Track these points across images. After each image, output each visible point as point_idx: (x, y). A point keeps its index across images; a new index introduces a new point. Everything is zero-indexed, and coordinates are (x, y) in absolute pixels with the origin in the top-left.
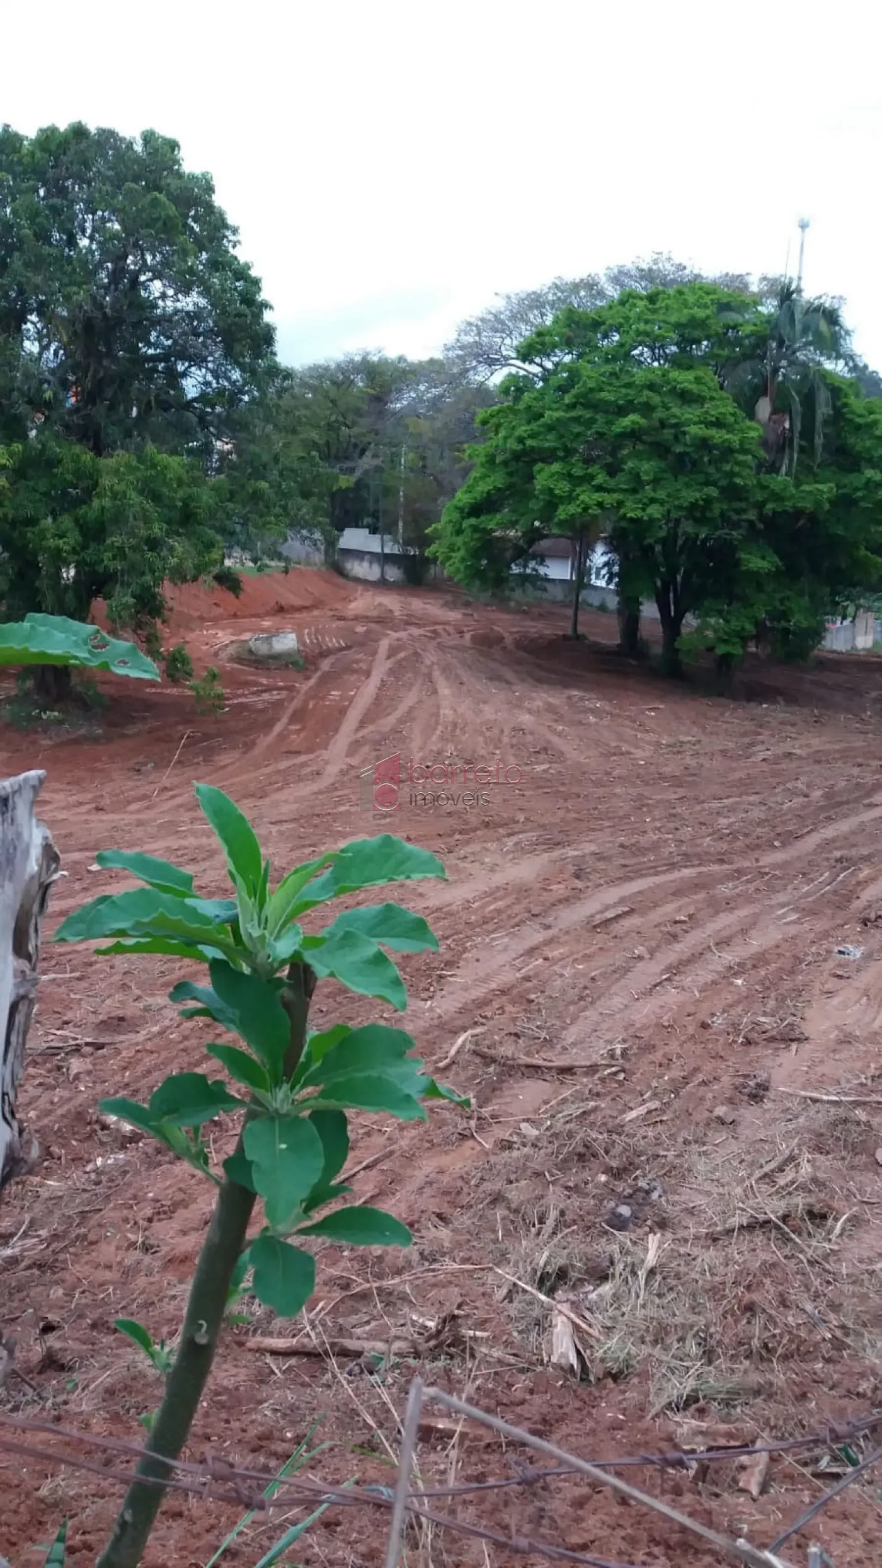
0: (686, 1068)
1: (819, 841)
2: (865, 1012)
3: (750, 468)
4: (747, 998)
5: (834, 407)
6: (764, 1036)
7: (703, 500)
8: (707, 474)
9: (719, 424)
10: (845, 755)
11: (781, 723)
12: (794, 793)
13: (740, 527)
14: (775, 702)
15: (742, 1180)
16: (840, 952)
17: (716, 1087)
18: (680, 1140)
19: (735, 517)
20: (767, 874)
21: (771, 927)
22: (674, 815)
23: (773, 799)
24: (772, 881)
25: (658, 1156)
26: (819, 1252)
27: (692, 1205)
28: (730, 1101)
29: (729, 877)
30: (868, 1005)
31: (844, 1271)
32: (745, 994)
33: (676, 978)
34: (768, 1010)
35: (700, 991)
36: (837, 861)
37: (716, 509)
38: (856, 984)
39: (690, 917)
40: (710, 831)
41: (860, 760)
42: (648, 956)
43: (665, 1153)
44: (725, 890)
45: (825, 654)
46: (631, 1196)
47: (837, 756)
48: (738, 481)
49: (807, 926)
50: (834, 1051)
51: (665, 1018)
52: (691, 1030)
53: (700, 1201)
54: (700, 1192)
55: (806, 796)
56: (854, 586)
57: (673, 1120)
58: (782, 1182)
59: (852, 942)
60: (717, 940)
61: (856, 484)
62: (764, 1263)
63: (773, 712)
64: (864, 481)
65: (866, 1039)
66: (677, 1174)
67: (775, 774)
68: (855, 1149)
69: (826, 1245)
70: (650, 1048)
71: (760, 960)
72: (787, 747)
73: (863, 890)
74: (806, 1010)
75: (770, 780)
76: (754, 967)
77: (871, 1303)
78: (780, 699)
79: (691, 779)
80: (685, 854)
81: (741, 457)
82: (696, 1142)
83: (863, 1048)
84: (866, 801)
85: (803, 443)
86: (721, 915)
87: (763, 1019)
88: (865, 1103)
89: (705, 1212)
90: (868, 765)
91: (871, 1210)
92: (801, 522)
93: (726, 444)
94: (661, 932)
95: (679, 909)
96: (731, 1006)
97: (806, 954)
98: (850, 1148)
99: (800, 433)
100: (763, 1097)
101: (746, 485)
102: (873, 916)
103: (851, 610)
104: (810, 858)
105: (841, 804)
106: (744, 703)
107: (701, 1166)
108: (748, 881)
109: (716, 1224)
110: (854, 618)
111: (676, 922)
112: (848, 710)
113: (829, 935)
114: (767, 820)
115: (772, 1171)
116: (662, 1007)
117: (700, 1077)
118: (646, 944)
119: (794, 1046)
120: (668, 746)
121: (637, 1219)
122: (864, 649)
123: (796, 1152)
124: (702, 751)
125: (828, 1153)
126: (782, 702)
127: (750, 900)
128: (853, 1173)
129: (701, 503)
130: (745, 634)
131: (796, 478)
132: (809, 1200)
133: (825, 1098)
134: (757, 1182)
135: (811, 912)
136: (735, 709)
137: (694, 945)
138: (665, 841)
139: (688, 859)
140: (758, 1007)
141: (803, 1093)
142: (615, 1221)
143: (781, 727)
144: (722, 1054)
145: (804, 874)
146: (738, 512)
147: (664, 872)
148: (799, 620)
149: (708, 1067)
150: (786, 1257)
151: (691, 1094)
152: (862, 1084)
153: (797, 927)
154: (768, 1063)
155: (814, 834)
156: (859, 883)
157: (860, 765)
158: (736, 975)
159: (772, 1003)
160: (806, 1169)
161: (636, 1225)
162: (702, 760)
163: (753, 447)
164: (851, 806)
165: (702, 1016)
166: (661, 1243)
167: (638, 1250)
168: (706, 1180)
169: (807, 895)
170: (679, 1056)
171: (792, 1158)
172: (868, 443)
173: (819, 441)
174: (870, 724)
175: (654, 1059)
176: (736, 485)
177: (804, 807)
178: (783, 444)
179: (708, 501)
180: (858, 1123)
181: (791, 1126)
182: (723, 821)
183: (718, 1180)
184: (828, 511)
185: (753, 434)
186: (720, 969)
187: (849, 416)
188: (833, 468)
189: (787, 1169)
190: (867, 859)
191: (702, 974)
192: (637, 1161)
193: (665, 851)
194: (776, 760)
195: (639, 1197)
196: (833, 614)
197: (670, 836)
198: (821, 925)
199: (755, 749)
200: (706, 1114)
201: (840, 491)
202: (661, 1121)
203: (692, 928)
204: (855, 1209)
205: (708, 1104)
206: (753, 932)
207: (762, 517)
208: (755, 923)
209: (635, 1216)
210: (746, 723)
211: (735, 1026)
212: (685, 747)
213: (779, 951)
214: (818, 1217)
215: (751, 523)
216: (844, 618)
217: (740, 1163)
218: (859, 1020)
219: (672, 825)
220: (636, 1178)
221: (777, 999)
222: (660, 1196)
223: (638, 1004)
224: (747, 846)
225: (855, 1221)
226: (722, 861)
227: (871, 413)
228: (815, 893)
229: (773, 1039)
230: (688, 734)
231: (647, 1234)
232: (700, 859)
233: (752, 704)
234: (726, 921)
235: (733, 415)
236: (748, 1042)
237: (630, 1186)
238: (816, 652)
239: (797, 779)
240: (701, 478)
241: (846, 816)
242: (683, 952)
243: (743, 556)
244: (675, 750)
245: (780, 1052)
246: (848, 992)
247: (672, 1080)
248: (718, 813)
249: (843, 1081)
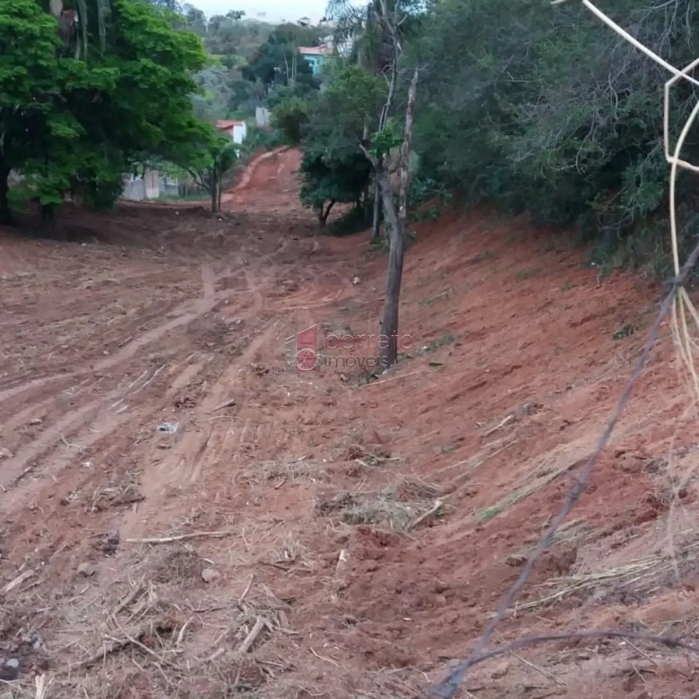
0: (52, 539)
1: (137, 348)
2: (184, 471)
3: (51, 52)
4: (95, 476)
5: (112, 7)
6: (111, 503)
7: (15, 76)
8: (15, 55)
9: (21, 14)
10: (150, 280)
11: (99, 258)
12: (114, 312)
13: (47, 100)
14: (90, 241)
15: (106, 616)
16: (162, 429)
17: (77, 549)
18: (53, 597)
19: (43, 92)
20: (100, 377)
21: (108, 418)
22: (20, 337)
23: (98, 318)
24: (105, 381)
25: (36, 613)
26: (169, 657)
27: (67, 646)
28: (90, 558)
29: (70, 383)
30: (186, 465)
31: (188, 667)
32: (93, 473)
33: (36, 469)
34: (112, 482)
35: (58, 476)
36: (152, 361)
37: (27, 85)
38: (175, 451)
39: (44, 418)
40: (52, 347)
41: (160, 284)
42: (11, 455)
43: (41, 610)
44: (69, 393)
45: (126, 203)
46: (17, 650)
47: (143, 281)
48: (42, 62)
49: (135, 413)
50: (165, 504)
51: (31, 503)
52: (53, 509)
53: (74, 640)
54: (73, 633)
55: (124, 313)
56: (141, 150)
57: (45, 582)
58: (135, 611)
59: (169, 421)
60: (67, 434)
61: (135, 70)
62: (129, 676)
63: (92, 249)
64: (141, 67)
65: (187, 491)
66: (52, 624)
67: (99, 298)
68: (187, 574)
69: (173, 651)
70: (20, 529)
71: (102, 445)
72: (104, 276)
73: (172, 381)
74: (141, 477)
75: (95, 303)
76: (99, 450)
77: (210, 686)
78: (95, 239)
79: (30, 307)
80: (34, 369)
81: (44, 44)
82: (66, 595)
83: (185, 498)
84: (169, 314)
85: (90, 34)
86: (69, 413)
87: (109, 490)
88: (190, 539)
89: (78, 648)
90: (167, 287)
91: (203, 616)
92: (96, 98)
93: (30, 32)
94: (20, 433)
95: (33, 413)
96: (84, 483)
97: (137, 435)
98: (183, 574)
99: (88, 26)
100: (115, 549)
101: (48, 66)
102: (182, 400)
103: (140, 169)
104: (132, 361)
105: (149, 318)
106: (67, 244)
107: (71, 613)
108: (87, 385)
109: (88, 656)
110: (143, 174)
111: (32, 424)
112: (147, 246)
113: (152, 418)
114: (96, 335)
115: (128, 604)
116: (27, 494)
117: (65, 544)
118: (9, 445)
119: (135, 506)
120: (8, 280)
121: (24, 668)
122: (154, 199)
123: (144, 585)
124: (37, 284)
125: (168, 581)
126: (97, 242)
127: (90, 399)
128: (187, 591)
129: (13, 79)
130: (62, 188)
131: (88, 62)
132: (158, 620)
133: (162, 540)
134: (117, 615)
135: (138, 402)
136: (60, 248)
137: (49, 441)
138: (15, 359)
139: (36, 372)
140: (104, 481)
141: (145, 540)
142: (7, 674)
143: (99, 261)
144: (80, 522)
145: (129, 374)
146: (45, 87)
147: (17, 385)
148: (102, 176)
149: (70, 534)
150: (145, 667)
151: (57, 558)
152: (187, 525)
153: (129, 415)
154: (116, 522)
155: (133, 342)
156: (170, 376)
157: (161, 287)
158: (85, 458)
159: (115, 476)
160: (153, 597)
161: (23, 672)
162: (38, 291)
163: (53, 36)
164: (158, 318)
165: (61, 495)
166: (46, 681)
167: (28, 691)
168: (77, 622)
169: (133, 389)
170: (45, 531)
171: (141, 591)
172: (141, 37)
173: (103, 33)
174: (164, 256)
175: (25, 538)
176: (40, 67)
177: (123, 322)
178: (74, 35)
179: (19, 78)
180: (187, 554)
181: (138, 567)
182: (61, 339)
183: (86, 621)
184: (116, 90)
185: (50, 25)
186: (71, 456)
187: (126, 15)
188: (116, 56)
189: (139, 600)
190: (173, 357)
191: (59, 462)
192: (19, 621)
193: (17, 368)
194: (98, 287)
195: (25, 650)
196: (127, 172)
197: (19, 355)
198: (147, 410)
199: (80, 279)
200: (72, 572)
201: (124, 75)
202: (36, 585)
203: (45, 427)
204: (191, 618)
205: (72, 564)
206: (95, 424)
207: (64, 93)
208: (96, 417)
209: (22, 665)
210: (70, 258)
211: (89, 500)
212: (24, 281)
213: (116, 435)
214: (165, 631)
215: (56, 98)
216: (136, 175)
217: (102, 604)
218: (180, 478)
219: (19, 346)
220: (20, 635)
221: (118, 473)
222: (41, 645)
223: (6, 495)
224: (83, 357)
225: (193, 627)
226: (64, 371)
227: (141, 13)
228: (138, 387)
229: (118, 504)
230: (24, 270)
231: (34, 677)
232: (46, 371)
233: (73, 244)
234: (72, 418)
235: (33, 8)
236: (100, 509)
237: (15, 643)
238: (118, 202)
239: (115, 301)
240: (11, 59)
241: (155, 327)
242: (40, 447)
243: (53, 124)
244: (15, 283)
245: (125, 513)
246: (170, 459)
247: (42, 551)
248: (57, 333)
249: (173, 525)
